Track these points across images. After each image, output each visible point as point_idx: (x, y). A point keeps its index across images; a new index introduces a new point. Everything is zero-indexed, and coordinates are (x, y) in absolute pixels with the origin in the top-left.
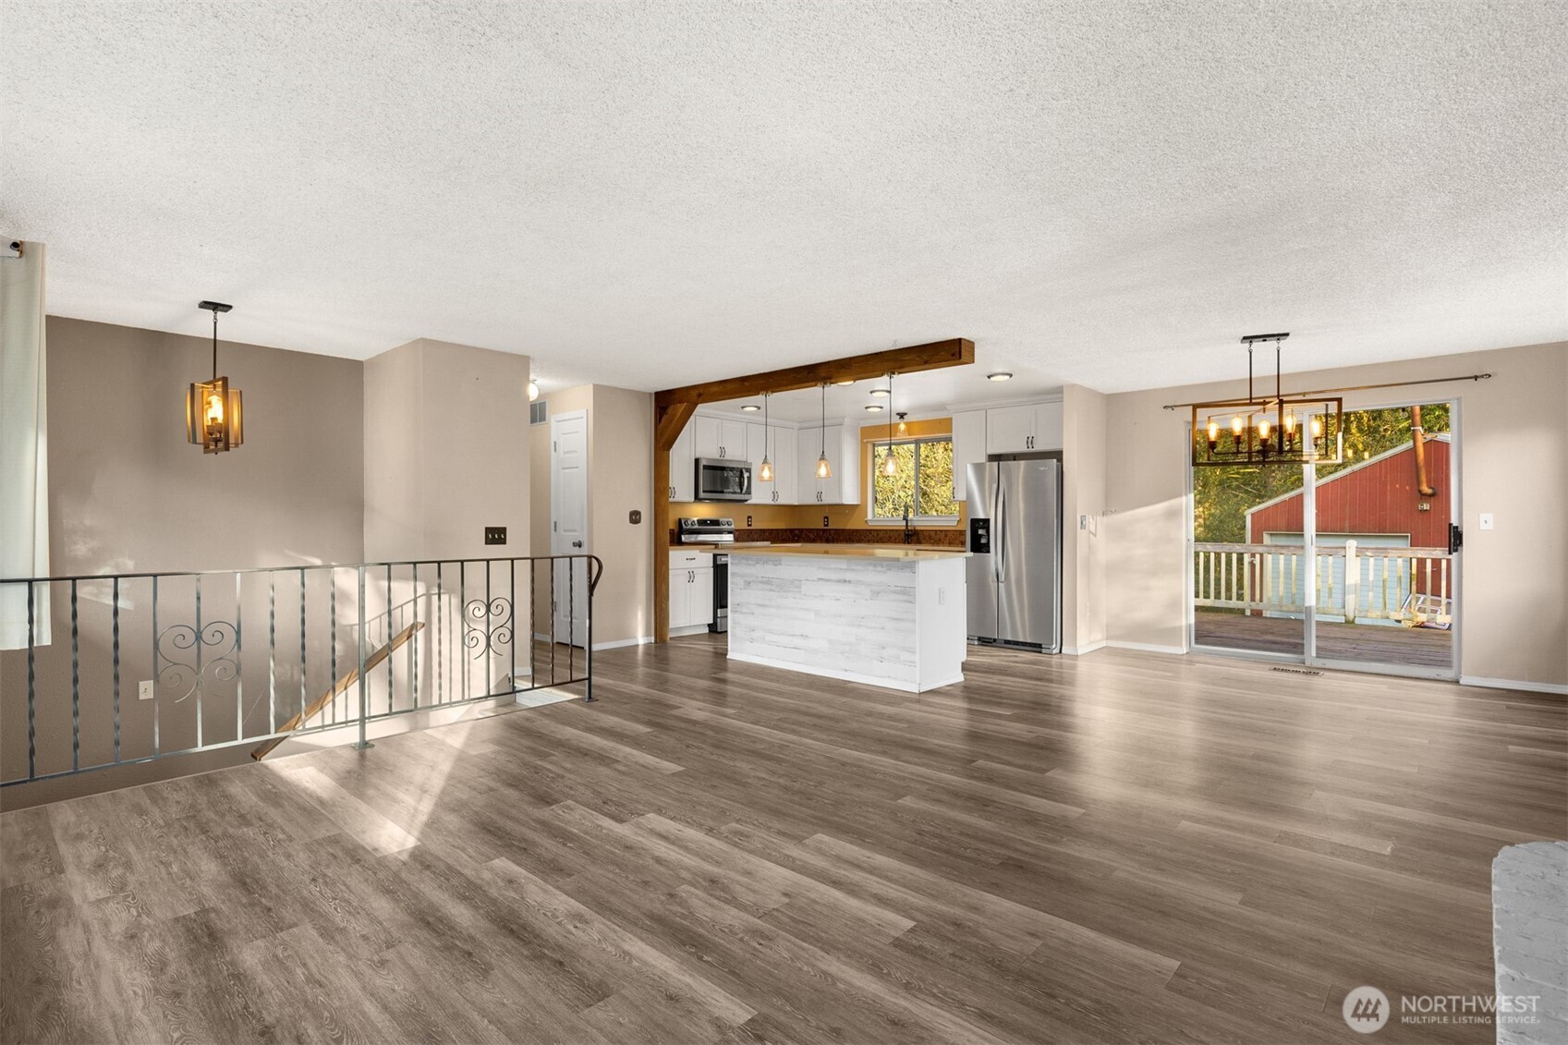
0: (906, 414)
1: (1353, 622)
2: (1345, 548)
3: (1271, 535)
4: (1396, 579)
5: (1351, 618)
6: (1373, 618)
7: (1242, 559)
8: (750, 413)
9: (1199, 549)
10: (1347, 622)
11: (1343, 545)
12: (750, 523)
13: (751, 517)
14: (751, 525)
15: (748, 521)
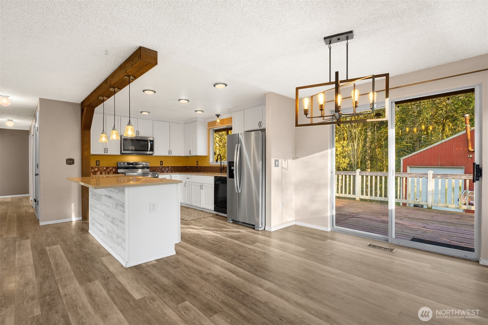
0: (220, 115)
1: (431, 208)
2: (427, 174)
3: (410, 167)
4: (451, 188)
5: (430, 206)
6: (441, 207)
7: (382, 178)
8: (145, 115)
9: (363, 174)
10: (428, 208)
11: (426, 173)
12: (162, 164)
13: (162, 161)
14: (162, 165)
15: (161, 163)
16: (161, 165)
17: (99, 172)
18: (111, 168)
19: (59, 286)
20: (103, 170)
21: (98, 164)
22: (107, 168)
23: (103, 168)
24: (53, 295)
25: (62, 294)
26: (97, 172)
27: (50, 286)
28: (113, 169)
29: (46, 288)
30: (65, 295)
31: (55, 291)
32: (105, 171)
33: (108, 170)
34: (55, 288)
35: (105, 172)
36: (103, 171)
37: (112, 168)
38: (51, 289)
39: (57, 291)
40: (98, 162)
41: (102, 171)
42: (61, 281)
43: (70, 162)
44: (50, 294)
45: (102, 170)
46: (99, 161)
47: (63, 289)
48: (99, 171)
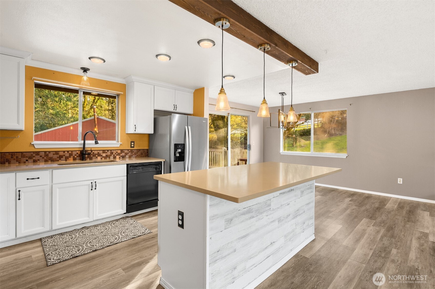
19: (369, 258)
24: (378, 254)
25: (372, 251)
27: (375, 262)
29: (379, 263)
30: (371, 249)
31: (375, 256)
34: (373, 258)
38: (376, 260)
39: (374, 255)
42: (364, 260)
44: (380, 256)
47: (369, 254)
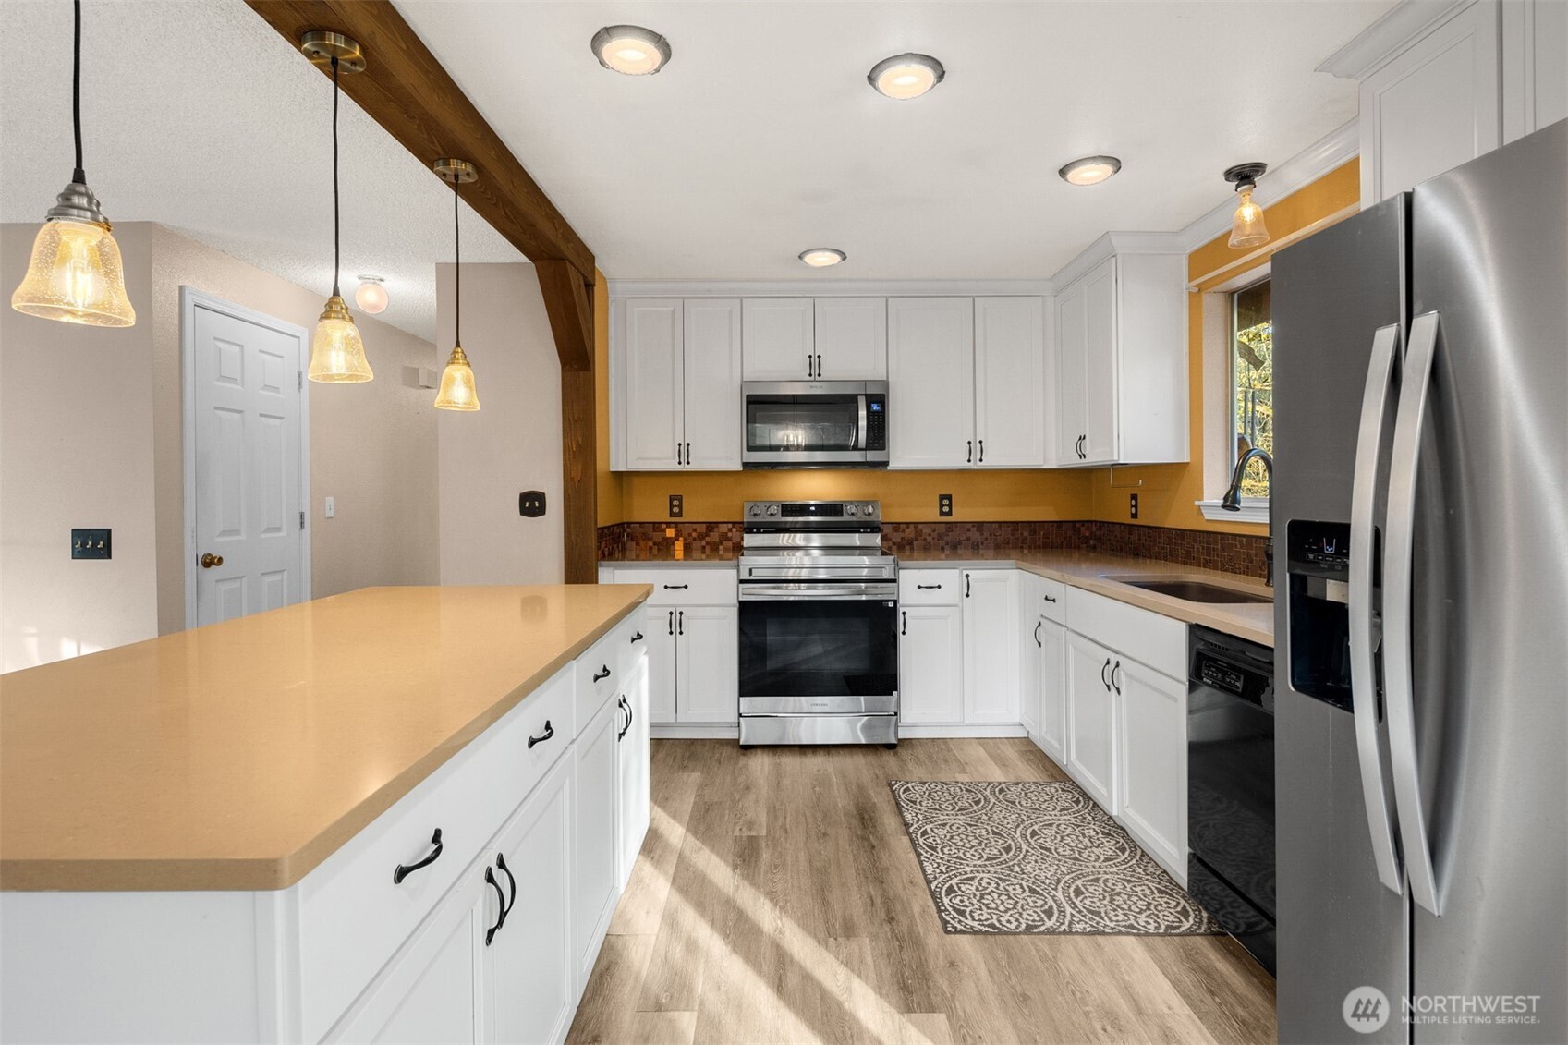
12: (946, 509)
13: (949, 497)
14: (949, 514)
15: (942, 506)
16: (942, 514)
17: (679, 546)
18: (724, 528)
20: (694, 535)
21: (676, 510)
22: (711, 526)
23: (695, 526)
26: (673, 544)
28: (734, 530)
32: (704, 538)
33: (714, 537)
35: (704, 543)
36: (694, 539)
37: (730, 526)
40: (676, 503)
41: (690, 540)
43: (532, 504)
45: (690, 535)
46: (680, 499)
48: (681, 539)
